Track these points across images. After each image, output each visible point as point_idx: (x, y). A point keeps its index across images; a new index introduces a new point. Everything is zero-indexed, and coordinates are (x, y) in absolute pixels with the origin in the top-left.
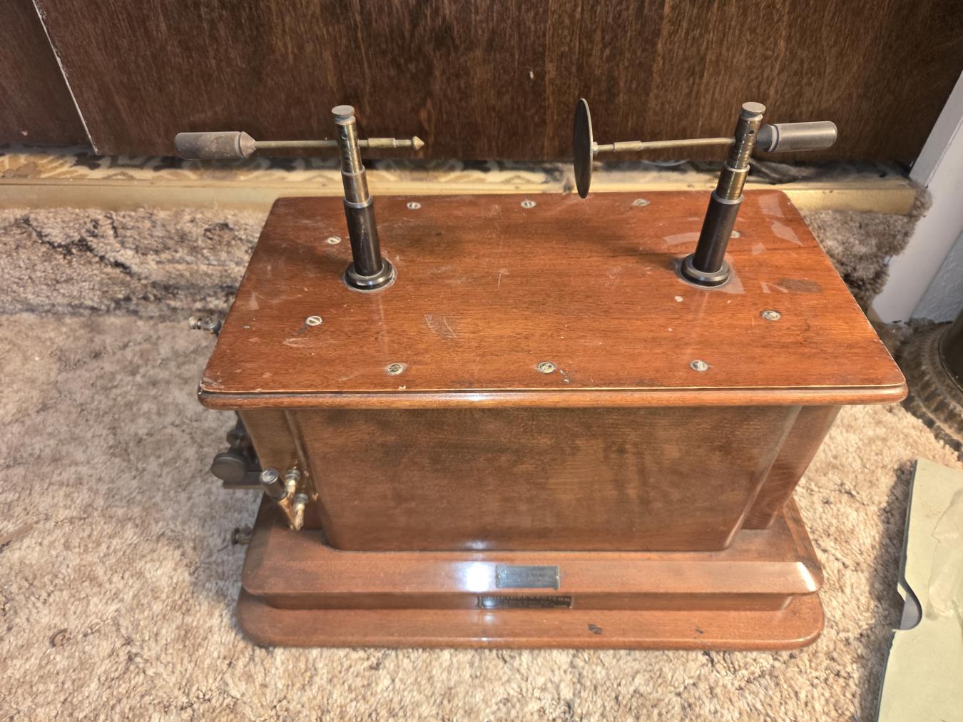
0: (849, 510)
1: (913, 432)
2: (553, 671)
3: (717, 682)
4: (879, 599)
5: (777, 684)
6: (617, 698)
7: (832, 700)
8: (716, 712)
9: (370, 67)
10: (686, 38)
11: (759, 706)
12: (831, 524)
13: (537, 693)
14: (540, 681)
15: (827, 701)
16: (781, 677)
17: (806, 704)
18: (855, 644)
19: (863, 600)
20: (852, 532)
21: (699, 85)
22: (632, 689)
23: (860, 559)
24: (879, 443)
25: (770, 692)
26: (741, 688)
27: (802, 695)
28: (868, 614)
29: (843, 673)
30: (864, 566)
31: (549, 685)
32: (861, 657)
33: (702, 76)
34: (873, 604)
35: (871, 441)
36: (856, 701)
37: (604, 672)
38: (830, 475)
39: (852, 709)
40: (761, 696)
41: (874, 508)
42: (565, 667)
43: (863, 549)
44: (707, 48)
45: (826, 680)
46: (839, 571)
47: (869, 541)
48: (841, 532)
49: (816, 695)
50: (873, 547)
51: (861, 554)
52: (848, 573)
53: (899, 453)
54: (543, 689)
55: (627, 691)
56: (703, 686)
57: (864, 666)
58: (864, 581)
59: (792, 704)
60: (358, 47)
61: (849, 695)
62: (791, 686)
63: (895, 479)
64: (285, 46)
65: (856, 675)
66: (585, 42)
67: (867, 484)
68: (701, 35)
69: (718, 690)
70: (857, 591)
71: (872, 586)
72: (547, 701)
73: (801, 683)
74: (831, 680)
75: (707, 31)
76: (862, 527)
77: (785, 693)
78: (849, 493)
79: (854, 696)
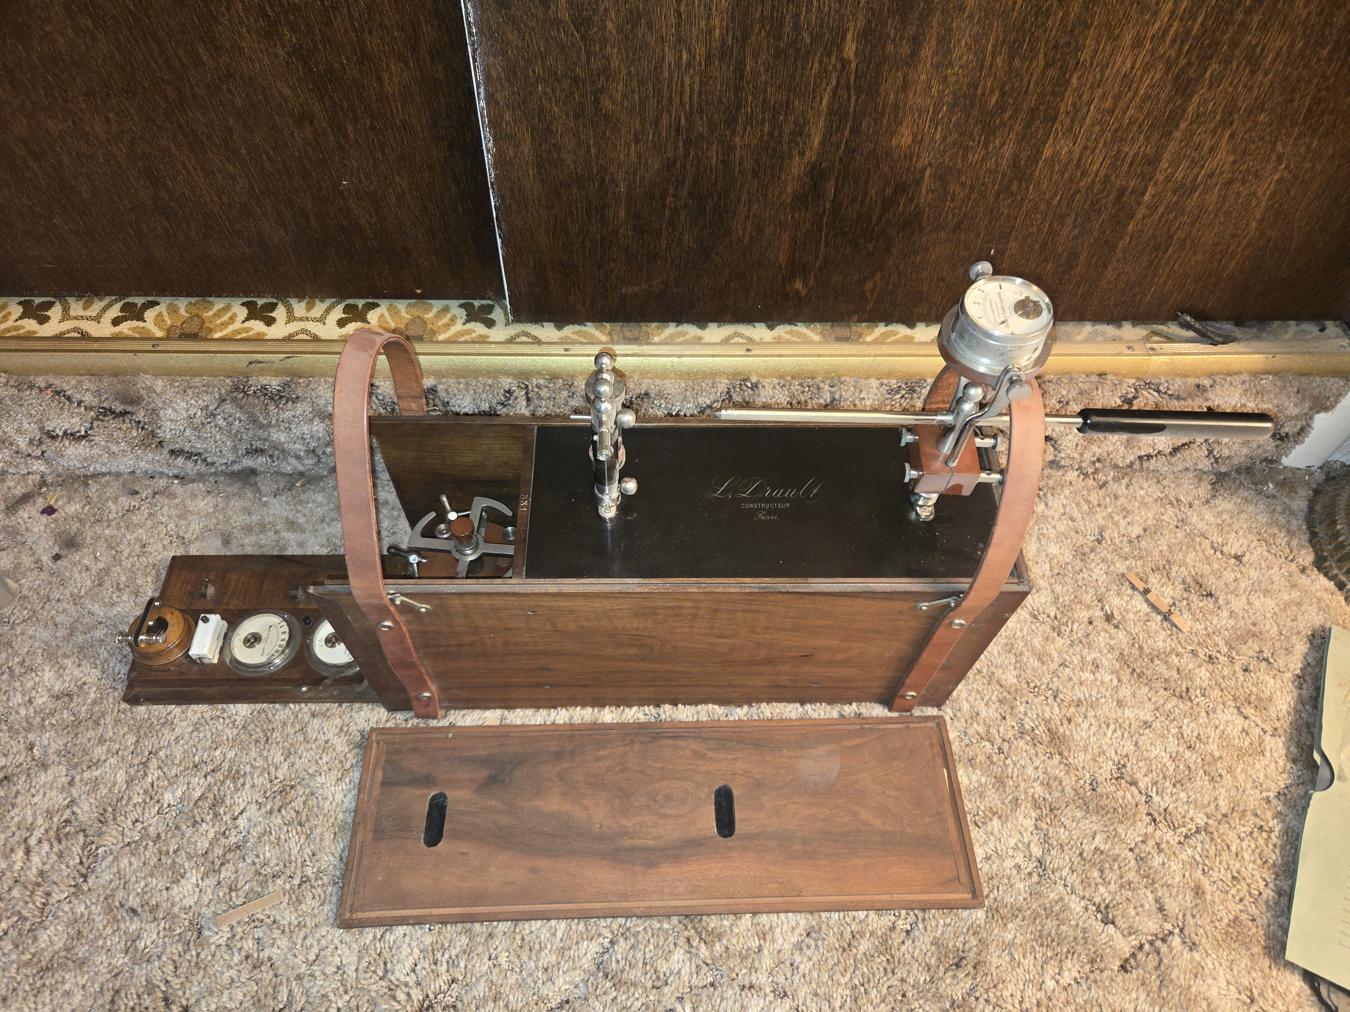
0: (1267, 678)
1: (1326, 596)
2: (1021, 834)
3: (1161, 838)
4: (1294, 761)
5: (1212, 839)
6: (1081, 854)
7: (1258, 851)
8: (1164, 864)
9: (827, 246)
10: (1159, 221)
11: (1198, 858)
12: (1251, 693)
13: (1011, 852)
14: (1012, 842)
15: (1253, 851)
16: (1216, 834)
17: (1237, 855)
18: (1275, 802)
19: (1281, 763)
20: (1270, 699)
21: (1161, 259)
22: (1093, 847)
23: (1278, 725)
24: (1294, 608)
25: (1207, 847)
26: (1180, 843)
27: (1233, 848)
28: (1285, 776)
29: (1266, 828)
30: (1281, 731)
31: (1020, 845)
32: (1280, 813)
33: (1166, 251)
34: (1289, 765)
35: (1287, 606)
36: (1277, 851)
37: (1067, 833)
38: (1250, 643)
39: (1274, 857)
40: (1199, 849)
41: (1289, 675)
42: (1031, 829)
43: (1280, 715)
44: (1178, 228)
45: (1251, 833)
46: (1259, 736)
47: (1285, 708)
48: (1260, 699)
49: (1244, 847)
50: (1289, 713)
51: (1278, 720)
52: (1267, 738)
53: (1312, 618)
54: (1016, 848)
55: (1088, 848)
56: (1151, 843)
57: (1283, 821)
58: (1281, 745)
59: (1225, 856)
60: (820, 230)
61: (1271, 846)
62: (1223, 840)
63: (1308, 646)
64: (745, 230)
65: (1277, 829)
66: (1055, 224)
67: (1284, 652)
68: (1175, 218)
69: (1164, 846)
70: (1275, 755)
71: (1288, 749)
72: (1020, 859)
73: (1231, 836)
74: (1255, 834)
75: (1182, 214)
76: (1279, 694)
77: (1219, 847)
78: (1266, 660)
79: (1275, 846)
